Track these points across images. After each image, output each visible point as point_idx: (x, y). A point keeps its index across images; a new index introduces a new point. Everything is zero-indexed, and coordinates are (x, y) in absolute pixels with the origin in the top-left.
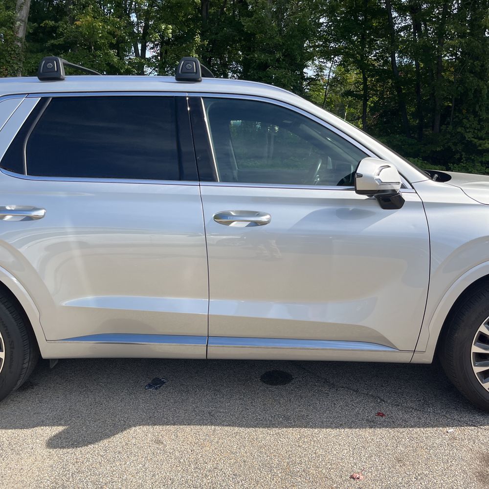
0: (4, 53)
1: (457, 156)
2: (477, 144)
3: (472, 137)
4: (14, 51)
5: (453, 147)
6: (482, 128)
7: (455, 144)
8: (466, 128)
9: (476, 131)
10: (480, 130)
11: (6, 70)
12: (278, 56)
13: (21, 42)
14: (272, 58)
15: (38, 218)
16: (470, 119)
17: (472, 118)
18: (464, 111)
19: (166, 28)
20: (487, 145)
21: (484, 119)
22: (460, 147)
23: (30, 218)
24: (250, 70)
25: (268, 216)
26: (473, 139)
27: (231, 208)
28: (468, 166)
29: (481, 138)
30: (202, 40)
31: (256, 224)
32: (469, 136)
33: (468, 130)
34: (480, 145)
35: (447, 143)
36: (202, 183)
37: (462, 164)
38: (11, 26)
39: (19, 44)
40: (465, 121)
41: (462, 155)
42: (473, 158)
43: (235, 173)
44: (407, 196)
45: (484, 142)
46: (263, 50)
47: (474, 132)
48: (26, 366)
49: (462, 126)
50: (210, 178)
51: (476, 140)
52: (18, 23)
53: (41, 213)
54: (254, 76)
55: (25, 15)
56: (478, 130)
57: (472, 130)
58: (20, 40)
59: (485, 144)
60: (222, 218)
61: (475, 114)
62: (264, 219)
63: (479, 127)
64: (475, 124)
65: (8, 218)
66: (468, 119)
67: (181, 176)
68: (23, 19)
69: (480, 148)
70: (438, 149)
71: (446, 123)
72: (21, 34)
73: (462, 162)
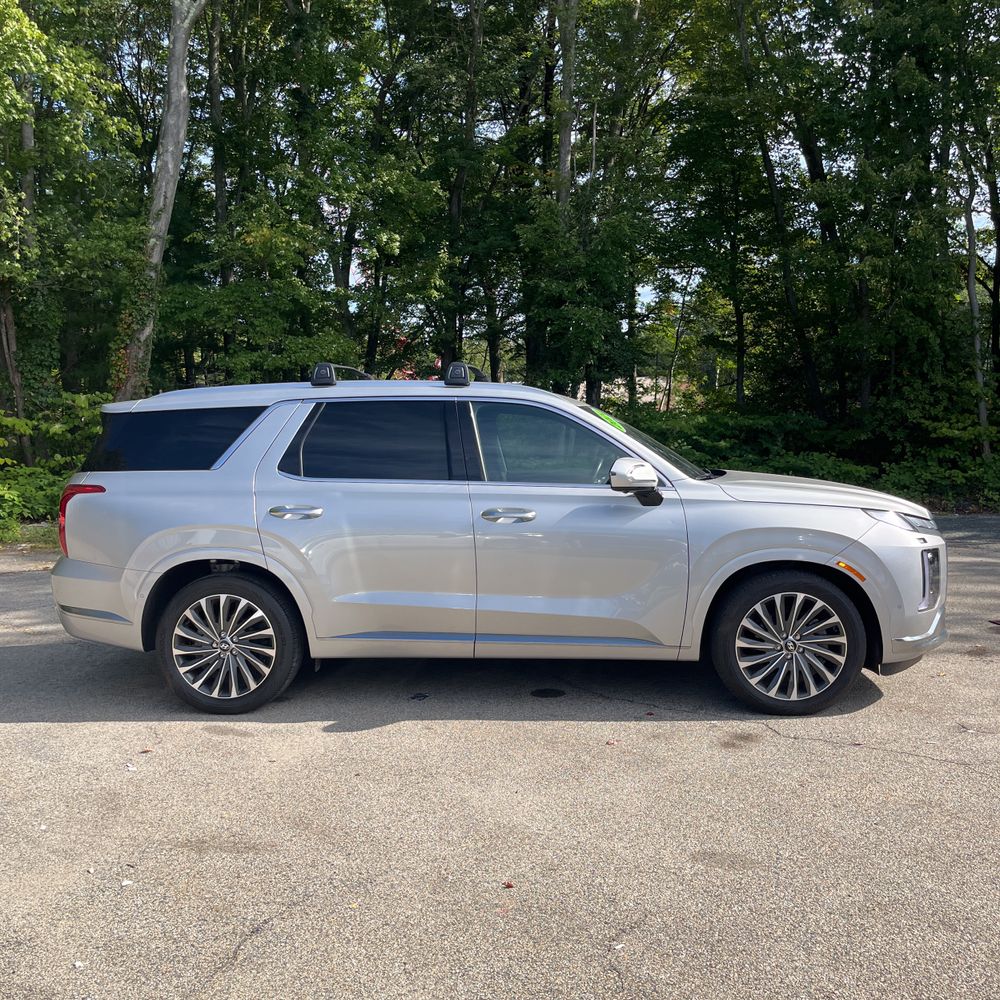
0: (128, 288)
1: (898, 450)
2: (930, 429)
3: (921, 417)
4: (145, 285)
5: (889, 434)
6: (937, 402)
7: (893, 429)
8: (908, 401)
9: (927, 407)
10: (933, 405)
11: (131, 315)
12: (579, 285)
13: (156, 271)
14: (570, 289)
15: (317, 516)
16: (915, 386)
17: (918, 383)
18: (906, 373)
19: (391, 240)
20: (944, 430)
21: (939, 385)
22: (900, 434)
23: (308, 517)
24: (532, 308)
25: (533, 513)
26: (923, 421)
27: (499, 506)
28: (915, 467)
29: (936, 419)
30: (452, 254)
31: (522, 520)
32: (914, 415)
33: (912, 406)
34: (935, 430)
35: (879, 426)
36: (470, 483)
37: (905, 463)
38: (141, 245)
39: (153, 274)
40: (906, 389)
41: (904, 448)
42: (923, 452)
43: (504, 475)
44: (666, 494)
45: (940, 425)
46: (555, 275)
47: (923, 408)
48: (294, 664)
49: (902, 399)
50: (478, 478)
51: (927, 423)
52: (153, 240)
53: (318, 512)
54: (540, 317)
55: (163, 228)
56: (931, 404)
57: (920, 406)
58: (155, 268)
59: (941, 428)
60: (490, 515)
61: (924, 377)
62: (530, 515)
63: (932, 400)
64: (925, 394)
65: (288, 516)
66: (912, 386)
67: (451, 476)
68: (161, 234)
69: (934, 435)
70: (863, 437)
71: (875, 392)
72: (156, 258)
73: (907, 460)
